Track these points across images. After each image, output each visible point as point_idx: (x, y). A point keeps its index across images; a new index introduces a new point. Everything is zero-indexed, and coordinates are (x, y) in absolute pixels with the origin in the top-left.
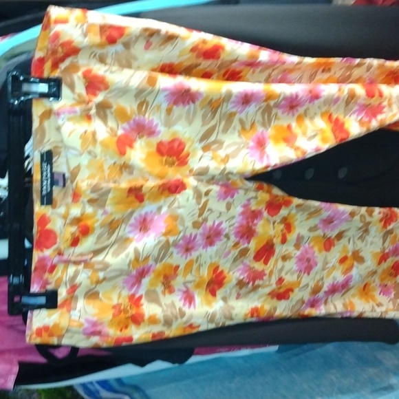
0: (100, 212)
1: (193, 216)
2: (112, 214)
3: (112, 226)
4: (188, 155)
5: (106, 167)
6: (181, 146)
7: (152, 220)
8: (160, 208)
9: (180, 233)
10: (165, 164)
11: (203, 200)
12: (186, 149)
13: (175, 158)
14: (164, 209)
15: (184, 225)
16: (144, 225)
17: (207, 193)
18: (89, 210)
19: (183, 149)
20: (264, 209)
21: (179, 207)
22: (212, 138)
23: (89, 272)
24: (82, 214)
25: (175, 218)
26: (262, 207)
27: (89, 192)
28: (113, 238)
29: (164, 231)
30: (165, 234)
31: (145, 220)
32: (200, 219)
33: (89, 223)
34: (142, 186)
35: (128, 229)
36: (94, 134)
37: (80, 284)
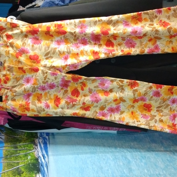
0: (11, 74)
1: (42, 80)
2: (15, 75)
3: (17, 79)
4: (40, 60)
5: (14, 61)
6: (38, 57)
7: (30, 80)
8: (33, 76)
9: (38, 84)
10: (33, 62)
11: (45, 75)
12: (39, 58)
13: (36, 61)
14: (34, 77)
15: (39, 82)
16: (28, 81)
17: (46, 73)
18: (8, 73)
19: (38, 58)
20: (71, 80)
21: (37, 76)
22: (49, 56)
23: (11, 93)
24: (6, 74)
25: (36, 79)
26: (71, 79)
27: (7, 67)
28: (18, 83)
29: (33, 83)
30: (33, 84)
31: (28, 79)
32: (45, 81)
33: (8, 77)
34: (23, 67)
35: (23, 81)
36: (9, 51)
37: (8, 96)
